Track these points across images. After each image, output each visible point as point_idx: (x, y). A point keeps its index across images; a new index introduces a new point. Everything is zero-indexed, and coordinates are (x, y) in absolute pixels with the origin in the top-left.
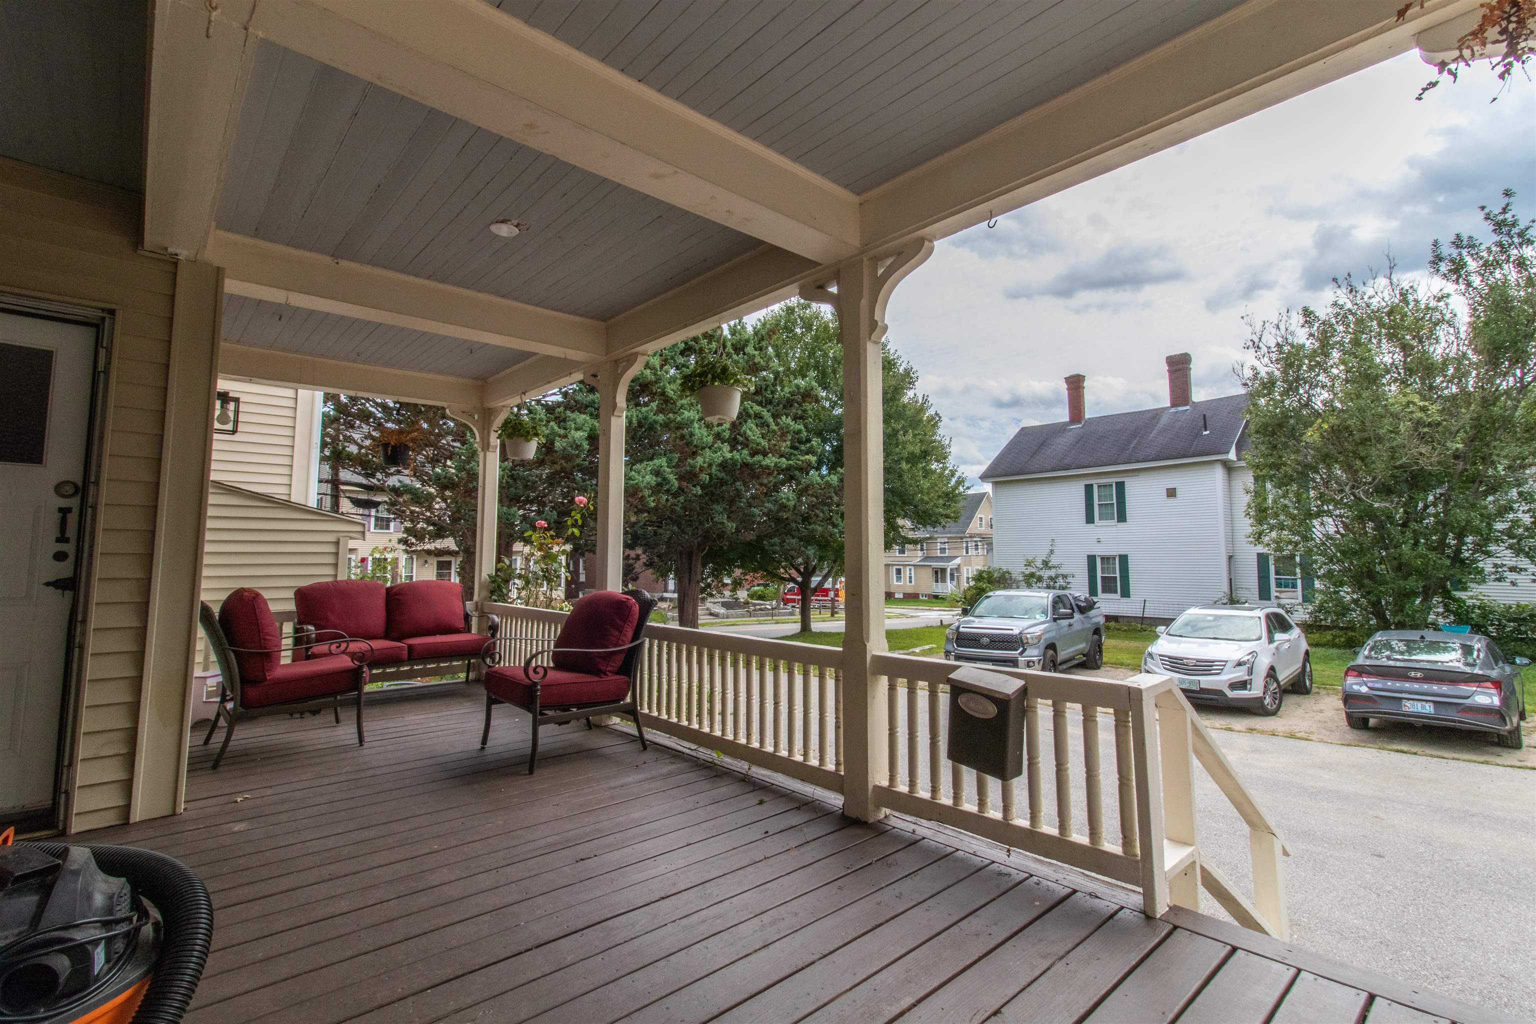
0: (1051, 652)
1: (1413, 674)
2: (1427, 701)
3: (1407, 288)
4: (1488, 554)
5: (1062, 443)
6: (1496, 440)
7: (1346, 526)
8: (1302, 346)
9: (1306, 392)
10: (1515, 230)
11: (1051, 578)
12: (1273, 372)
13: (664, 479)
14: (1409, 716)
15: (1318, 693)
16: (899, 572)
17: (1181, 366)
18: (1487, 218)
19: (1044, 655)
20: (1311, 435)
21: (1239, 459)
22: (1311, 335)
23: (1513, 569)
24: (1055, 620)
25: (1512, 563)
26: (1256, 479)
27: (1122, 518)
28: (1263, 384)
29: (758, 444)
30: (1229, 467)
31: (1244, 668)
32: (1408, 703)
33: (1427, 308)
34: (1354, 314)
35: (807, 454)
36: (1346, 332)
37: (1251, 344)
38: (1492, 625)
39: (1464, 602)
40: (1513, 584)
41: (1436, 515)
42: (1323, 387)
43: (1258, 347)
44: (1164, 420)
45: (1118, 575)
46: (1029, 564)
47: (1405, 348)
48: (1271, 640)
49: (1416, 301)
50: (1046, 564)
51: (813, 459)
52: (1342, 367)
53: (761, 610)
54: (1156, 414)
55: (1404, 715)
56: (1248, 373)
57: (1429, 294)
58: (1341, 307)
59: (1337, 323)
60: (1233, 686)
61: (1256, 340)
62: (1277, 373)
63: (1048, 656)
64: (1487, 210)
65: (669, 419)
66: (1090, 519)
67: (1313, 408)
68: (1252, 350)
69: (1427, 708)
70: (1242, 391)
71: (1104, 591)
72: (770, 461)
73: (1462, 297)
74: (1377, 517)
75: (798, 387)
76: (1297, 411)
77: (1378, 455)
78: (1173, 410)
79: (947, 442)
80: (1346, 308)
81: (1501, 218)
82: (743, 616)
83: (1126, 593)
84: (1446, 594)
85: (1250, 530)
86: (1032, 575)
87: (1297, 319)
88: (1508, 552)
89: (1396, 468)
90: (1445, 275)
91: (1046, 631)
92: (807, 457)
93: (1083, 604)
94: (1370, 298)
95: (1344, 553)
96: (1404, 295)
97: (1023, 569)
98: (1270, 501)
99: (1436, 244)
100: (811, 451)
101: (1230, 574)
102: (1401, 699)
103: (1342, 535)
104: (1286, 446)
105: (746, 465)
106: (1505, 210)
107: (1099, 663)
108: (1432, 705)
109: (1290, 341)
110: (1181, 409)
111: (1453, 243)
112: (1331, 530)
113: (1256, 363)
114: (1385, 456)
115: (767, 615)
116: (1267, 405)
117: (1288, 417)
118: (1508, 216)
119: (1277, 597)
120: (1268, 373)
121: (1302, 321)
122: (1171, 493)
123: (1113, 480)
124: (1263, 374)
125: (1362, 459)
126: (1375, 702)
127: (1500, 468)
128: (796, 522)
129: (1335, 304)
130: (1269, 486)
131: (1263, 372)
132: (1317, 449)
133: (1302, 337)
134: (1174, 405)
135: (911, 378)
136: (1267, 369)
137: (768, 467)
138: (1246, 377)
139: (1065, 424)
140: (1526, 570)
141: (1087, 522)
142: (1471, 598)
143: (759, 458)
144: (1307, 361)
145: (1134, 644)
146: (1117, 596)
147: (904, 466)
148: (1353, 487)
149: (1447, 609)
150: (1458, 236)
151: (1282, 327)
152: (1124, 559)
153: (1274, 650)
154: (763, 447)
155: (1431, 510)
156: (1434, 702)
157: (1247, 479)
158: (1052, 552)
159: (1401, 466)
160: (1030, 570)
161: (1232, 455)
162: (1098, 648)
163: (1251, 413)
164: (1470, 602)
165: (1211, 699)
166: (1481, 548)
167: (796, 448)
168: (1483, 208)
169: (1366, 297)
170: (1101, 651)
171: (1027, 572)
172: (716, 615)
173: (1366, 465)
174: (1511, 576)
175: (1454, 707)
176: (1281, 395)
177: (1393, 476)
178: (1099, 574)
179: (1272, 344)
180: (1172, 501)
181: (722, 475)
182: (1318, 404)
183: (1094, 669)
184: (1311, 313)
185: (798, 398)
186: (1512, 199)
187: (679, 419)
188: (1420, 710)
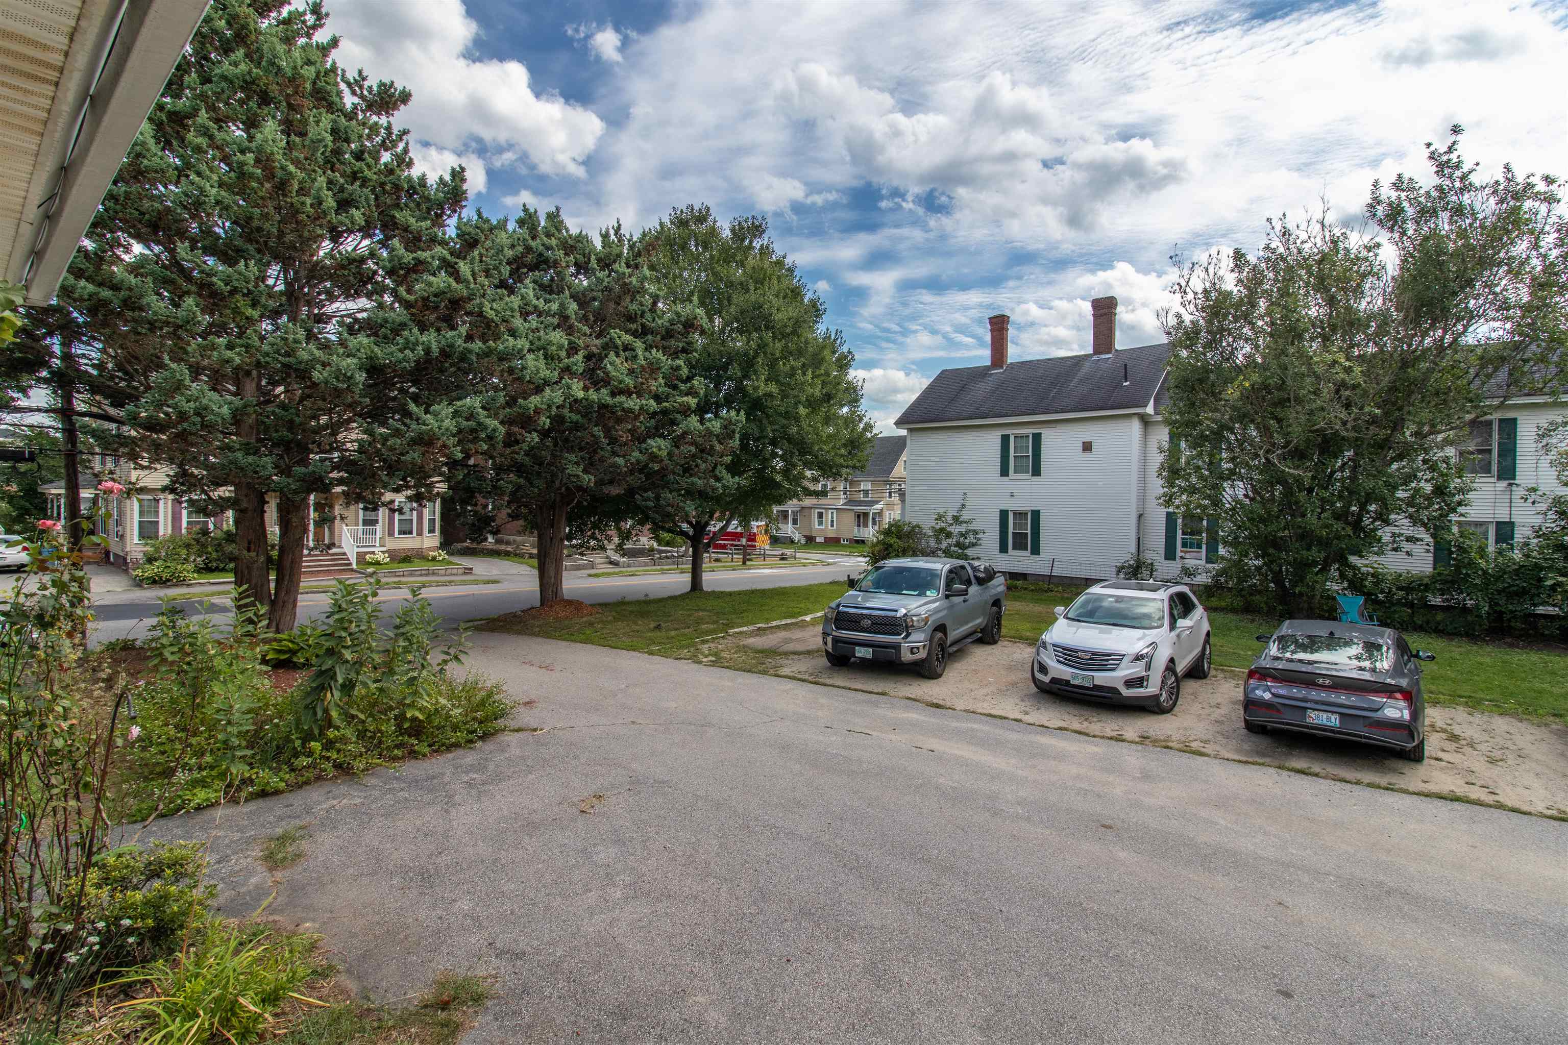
0: (939, 635)
1: (1321, 681)
2: (1333, 712)
3: (1338, 234)
4: (1387, 522)
5: (981, 389)
6: (1410, 404)
7: (1255, 491)
8: (1231, 293)
9: (1229, 345)
10: (1458, 173)
11: (961, 534)
12: (1197, 321)
13: (479, 424)
14: (1313, 728)
15: (1215, 677)
16: (820, 515)
17: (1105, 311)
18: (1431, 157)
19: (931, 639)
20: (1231, 393)
21: (1157, 413)
22: (1240, 281)
23: (1409, 539)
24: (947, 597)
25: (1408, 533)
26: (1172, 436)
27: (1037, 472)
28: (1186, 333)
29: (621, 382)
30: (1146, 421)
31: (1142, 663)
32: (1313, 714)
33: (1358, 259)
34: (1284, 259)
35: (687, 395)
36: (1276, 280)
37: (1177, 287)
38: (1382, 593)
39: (1359, 569)
40: (1408, 554)
41: (1342, 480)
42: (1246, 340)
43: (1185, 293)
44: (1086, 367)
45: (1029, 531)
46: (940, 517)
47: (1331, 301)
48: (1172, 627)
49: (1347, 250)
50: (956, 519)
51: (692, 401)
52: (1267, 319)
53: (667, 557)
54: (1077, 362)
55: (1307, 727)
56: (1172, 321)
57: (1361, 243)
58: (1274, 251)
59: (1268, 268)
60: (1129, 683)
61: (1183, 284)
62: (1202, 322)
63: (936, 640)
64: (1432, 148)
65: (489, 347)
66: (1004, 472)
67: (1234, 362)
68: (1178, 296)
69: (1333, 720)
70: (1164, 340)
71: (1014, 548)
72: (633, 403)
73: (1395, 247)
74: (1287, 482)
75: (678, 314)
76: (1219, 367)
77: (1296, 418)
78: (1095, 358)
79: (860, 384)
80: (1278, 252)
81: (1445, 158)
82: (646, 565)
83: (1036, 551)
84: (1343, 561)
85: (1161, 491)
86: (942, 530)
87: (1227, 263)
88: (1406, 522)
89: (1311, 431)
90: (1381, 220)
91: (936, 611)
92: (685, 399)
93: (982, 575)
94: (1302, 243)
95: (1251, 520)
96: (1335, 242)
97: (933, 524)
98: (1183, 460)
99: (1376, 184)
100: (691, 392)
101: (1138, 533)
102: (1306, 708)
103: (1252, 499)
104: (1204, 403)
105: (603, 406)
106: (1450, 150)
107: (996, 637)
108: (1337, 716)
109: (1217, 287)
110: (1103, 356)
111: (1394, 184)
112: (1241, 493)
113: (1182, 311)
114: (1303, 418)
115: (673, 563)
116: (1189, 357)
117: (1208, 371)
118: (1453, 157)
119: (1182, 557)
120: (1192, 322)
121: (1232, 265)
122: (1087, 447)
123: (1030, 431)
124: (1187, 323)
125: (1279, 421)
126: (1278, 711)
127: (1408, 433)
128: (674, 473)
129: (1267, 247)
130: (1183, 444)
131: (1187, 318)
132: (1234, 408)
133: (1230, 283)
134: (1097, 351)
135: (818, 310)
136: (1191, 317)
137: (630, 411)
138: (1170, 324)
139: (987, 368)
140: (1422, 540)
141: (1002, 475)
142: (1366, 566)
143: (623, 398)
144: (1232, 311)
145: (1037, 608)
146: (1027, 553)
147: (802, 411)
148: (1267, 452)
149: (1342, 576)
150: (1400, 176)
151: (1211, 271)
152: (1036, 515)
153: (1175, 639)
154: (627, 386)
155: (1338, 475)
156: (1340, 714)
157: (1162, 435)
158: (963, 506)
159: (1317, 430)
160: (941, 525)
161: (1150, 409)
162: (997, 620)
163: (1171, 365)
164: (1364, 569)
165: (1104, 697)
166: (1382, 518)
167: (675, 387)
168: (1429, 145)
169: (1298, 242)
170: (999, 624)
171: (938, 527)
172: (616, 564)
173: (1281, 428)
174: (1407, 546)
175: (1361, 720)
176: (1204, 348)
177: (1308, 440)
178: (1011, 530)
179: (1200, 290)
180: (1087, 455)
181: (575, 417)
182: (1240, 359)
183: (989, 643)
184: (1243, 255)
185: (679, 327)
186: (1459, 137)
187: (501, 347)
188: (1325, 722)
